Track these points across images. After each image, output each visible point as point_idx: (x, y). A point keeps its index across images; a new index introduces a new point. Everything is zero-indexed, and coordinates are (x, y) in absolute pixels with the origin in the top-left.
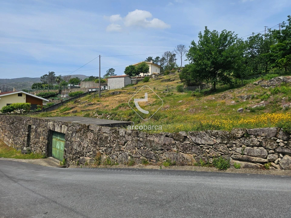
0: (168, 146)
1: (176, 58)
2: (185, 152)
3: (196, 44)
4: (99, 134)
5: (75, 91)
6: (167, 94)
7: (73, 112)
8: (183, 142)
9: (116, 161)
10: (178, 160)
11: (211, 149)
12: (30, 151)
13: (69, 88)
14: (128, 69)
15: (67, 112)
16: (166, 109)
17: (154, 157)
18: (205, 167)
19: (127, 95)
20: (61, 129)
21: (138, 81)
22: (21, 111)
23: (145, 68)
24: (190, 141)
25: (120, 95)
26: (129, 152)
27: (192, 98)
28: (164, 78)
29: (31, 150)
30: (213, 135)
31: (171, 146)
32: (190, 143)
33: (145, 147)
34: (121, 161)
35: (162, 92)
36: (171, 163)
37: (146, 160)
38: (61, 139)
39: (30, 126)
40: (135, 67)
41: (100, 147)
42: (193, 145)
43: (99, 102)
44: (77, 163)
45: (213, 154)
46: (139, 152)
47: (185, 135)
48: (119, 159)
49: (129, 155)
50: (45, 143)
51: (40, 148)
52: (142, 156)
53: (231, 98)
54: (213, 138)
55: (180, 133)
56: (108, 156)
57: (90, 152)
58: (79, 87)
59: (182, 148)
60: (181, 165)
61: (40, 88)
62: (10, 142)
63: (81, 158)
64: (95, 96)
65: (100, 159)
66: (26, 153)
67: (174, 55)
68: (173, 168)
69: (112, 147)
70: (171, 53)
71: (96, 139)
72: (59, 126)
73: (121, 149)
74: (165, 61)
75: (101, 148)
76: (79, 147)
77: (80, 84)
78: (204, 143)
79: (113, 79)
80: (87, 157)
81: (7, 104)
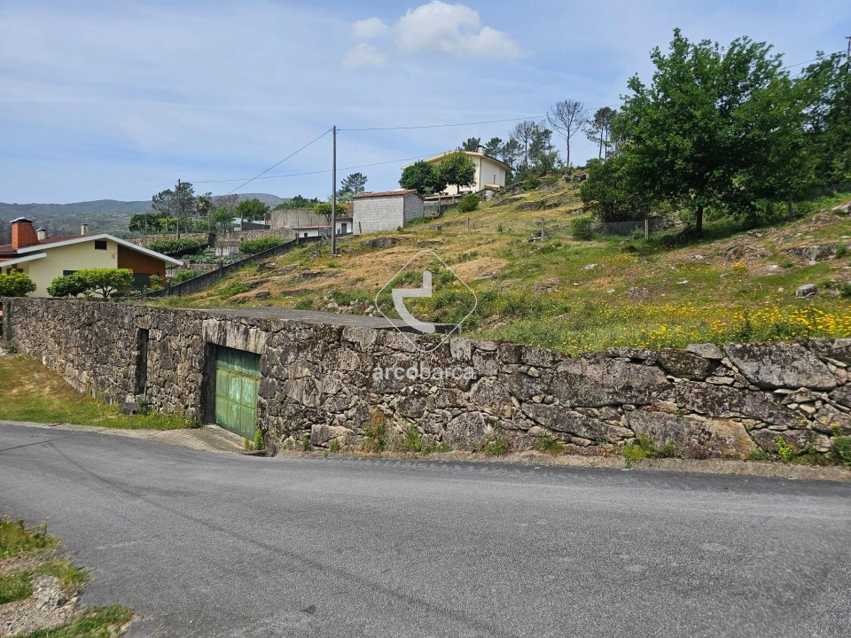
0: (640, 392)
1: (552, 142)
2: (712, 415)
3: (643, 86)
4: (379, 354)
5: (256, 237)
6: (542, 245)
7: (258, 296)
8: (704, 380)
9: (441, 438)
10: (682, 440)
11: (824, 402)
12: (145, 408)
13: (236, 229)
14: (412, 173)
15: (240, 295)
16: (550, 290)
17: (584, 429)
18: (799, 466)
19: (415, 249)
20: (246, 340)
21: (442, 210)
22: (105, 292)
23: (463, 169)
24: (732, 377)
25: (396, 249)
26: (486, 410)
27: (626, 256)
28: (525, 199)
29: (151, 404)
30: (834, 354)
31: (654, 394)
32: (735, 381)
33: (550, 397)
34: (458, 440)
35: (525, 241)
36: (653, 450)
37: (554, 437)
38: (244, 370)
39: (144, 333)
40: (431, 167)
41: (383, 394)
42: (747, 388)
43: (334, 270)
44: (301, 443)
45: (833, 420)
46: (523, 413)
47: (715, 357)
48: (449, 432)
49: (488, 421)
50: (192, 381)
51: (179, 397)
52: (537, 423)
53: (763, 256)
54: (833, 364)
55: (690, 348)
56: (409, 424)
57: (348, 409)
58: (267, 227)
59: (699, 400)
60: (696, 458)
61: (154, 229)
62: (85, 381)
63: (317, 427)
64: (319, 252)
65: (382, 431)
66: (134, 412)
67: (547, 133)
68: (666, 464)
69: (426, 396)
70: (537, 126)
71: (369, 368)
72: (238, 329)
73: (459, 401)
74: (516, 152)
75: (386, 398)
76: (308, 393)
77: (268, 218)
78: (795, 384)
79: (369, 200)
80: (335, 425)
81: (64, 271)
